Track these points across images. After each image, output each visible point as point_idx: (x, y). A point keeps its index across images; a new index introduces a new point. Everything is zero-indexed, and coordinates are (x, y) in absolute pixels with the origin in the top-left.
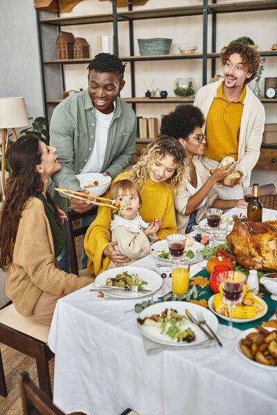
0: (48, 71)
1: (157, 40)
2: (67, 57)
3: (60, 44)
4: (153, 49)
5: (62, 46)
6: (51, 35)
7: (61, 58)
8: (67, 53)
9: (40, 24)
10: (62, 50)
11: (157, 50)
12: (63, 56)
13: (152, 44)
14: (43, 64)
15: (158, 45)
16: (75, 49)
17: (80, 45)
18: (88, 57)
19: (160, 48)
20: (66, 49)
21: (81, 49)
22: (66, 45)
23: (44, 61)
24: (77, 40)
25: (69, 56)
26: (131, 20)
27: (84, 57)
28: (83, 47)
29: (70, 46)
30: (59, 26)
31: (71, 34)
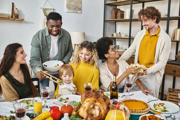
0: (108, 24)
2: (114, 18)
3: (112, 13)
6: (110, 9)
7: (112, 19)
8: (114, 17)
9: (105, 5)
10: (113, 15)
12: (113, 18)
16: (118, 15)
17: (120, 14)
18: (123, 18)
20: (114, 15)
21: (120, 15)
22: (114, 14)
23: (105, 20)
24: (119, 11)
25: (115, 19)
26: (143, 3)
27: (121, 18)
28: (121, 14)
29: (116, 13)
30: (116, 6)
31: (119, 9)
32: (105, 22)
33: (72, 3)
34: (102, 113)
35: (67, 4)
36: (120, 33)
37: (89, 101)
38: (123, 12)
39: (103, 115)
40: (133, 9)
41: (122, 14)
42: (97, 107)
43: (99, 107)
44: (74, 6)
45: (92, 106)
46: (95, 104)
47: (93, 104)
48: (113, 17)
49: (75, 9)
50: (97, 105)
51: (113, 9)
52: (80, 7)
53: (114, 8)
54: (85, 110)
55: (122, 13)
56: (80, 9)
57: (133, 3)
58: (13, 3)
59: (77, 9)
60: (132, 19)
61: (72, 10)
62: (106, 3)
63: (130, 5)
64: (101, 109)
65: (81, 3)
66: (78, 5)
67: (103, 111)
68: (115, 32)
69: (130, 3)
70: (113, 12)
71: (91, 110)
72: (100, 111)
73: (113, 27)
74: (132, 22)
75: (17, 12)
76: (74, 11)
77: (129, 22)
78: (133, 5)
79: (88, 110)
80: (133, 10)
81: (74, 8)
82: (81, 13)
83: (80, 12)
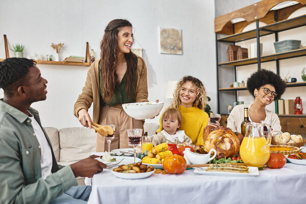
0: (223, 71)
1: (286, 41)
4: (283, 48)
5: (230, 54)
6: (224, 47)
7: (229, 61)
9: (218, 41)
10: (231, 56)
11: (286, 49)
12: (231, 60)
13: (282, 45)
14: (218, 66)
15: (286, 45)
16: (238, 55)
17: (241, 52)
18: (247, 57)
19: (288, 47)
20: (233, 55)
21: (241, 55)
22: (232, 53)
23: (219, 64)
24: (239, 49)
25: (234, 60)
26: (276, 33)
27: (243, 58)
28: (243, 53)
29: (235, 53)
30: (234, 42)
31: (240, 47)
32: (219, 67)
33: (169, 40)
34: (234, 146)
35: (161, 42)
36: (243, 82)
37: (216, 133)
38: (247, 49)
39: (236, 148)
40: (261, 42)
41: (245, 53)
42: (226, 140)
43: (229, 139)
44: (171, 45)
45: (220, 138)
46: (224, 136)
47: (221, 135)
48: (230, 58)
49: (173, 49)
50: (227, 137)
51: (230, 47)
52: (180, 45)
53: (231, 45)
54: (212, 142)
55: (245, 51)
56: (181, 49)
57: (260, 34)
58: (87, 43)
59: (175, 48)
60: (261, 56)
61: (169, 50)
62: (218, 39)
63: (256, 39)
64: (233, 140)
65: (181, 40)
66: (177, 43)
67: (235, 143)
68: (236, 81)
69: (255, 36)
70: (231, 50)
71: (219, 144)
72: (232, 143)
73: (230, 74)
74: (261, 64)
75: (94, 55)
76: (172, 52)
77: (257, 65)
78: (260, 38)
79: (216, 142)
80: (262, 44)
81: (172, 47)
82: (182, 54)
83: (180, 53)
